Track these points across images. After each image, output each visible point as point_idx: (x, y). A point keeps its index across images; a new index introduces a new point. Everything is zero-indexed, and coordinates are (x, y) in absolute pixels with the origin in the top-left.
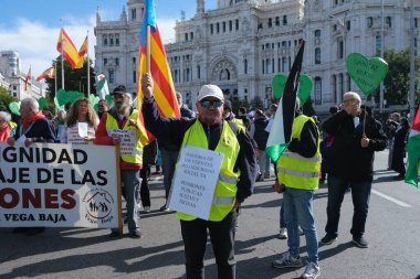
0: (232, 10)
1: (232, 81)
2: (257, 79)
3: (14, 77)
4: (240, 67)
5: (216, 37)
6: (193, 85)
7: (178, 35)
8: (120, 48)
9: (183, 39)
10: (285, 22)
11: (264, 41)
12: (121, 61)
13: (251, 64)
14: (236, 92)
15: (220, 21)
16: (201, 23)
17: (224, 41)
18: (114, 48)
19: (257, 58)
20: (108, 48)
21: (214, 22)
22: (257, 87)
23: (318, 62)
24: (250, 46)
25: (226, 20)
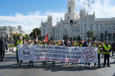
0: (67, 21)
1: (67, 33)
2: (72, 33)
3: (20, 31)
4: (69, 31)
5: (64, 25)
6: (60, 34)
7: (57, 24)
8: (46, 27)
9: (58, 25)
10: (77, 23)
11: (73, 26)
12: (46, 30)
13: (71, 31)
14: (68, 36)
15: (65, 23)
16: (61, 23)
17: (66, 26)
18: (45, 27)
19: (71, 30)
20: (44, 27)
21: (64, 23)
22: (72, 35)
23: (82, 31)
24: (70, 27)
25: (66, 22)
